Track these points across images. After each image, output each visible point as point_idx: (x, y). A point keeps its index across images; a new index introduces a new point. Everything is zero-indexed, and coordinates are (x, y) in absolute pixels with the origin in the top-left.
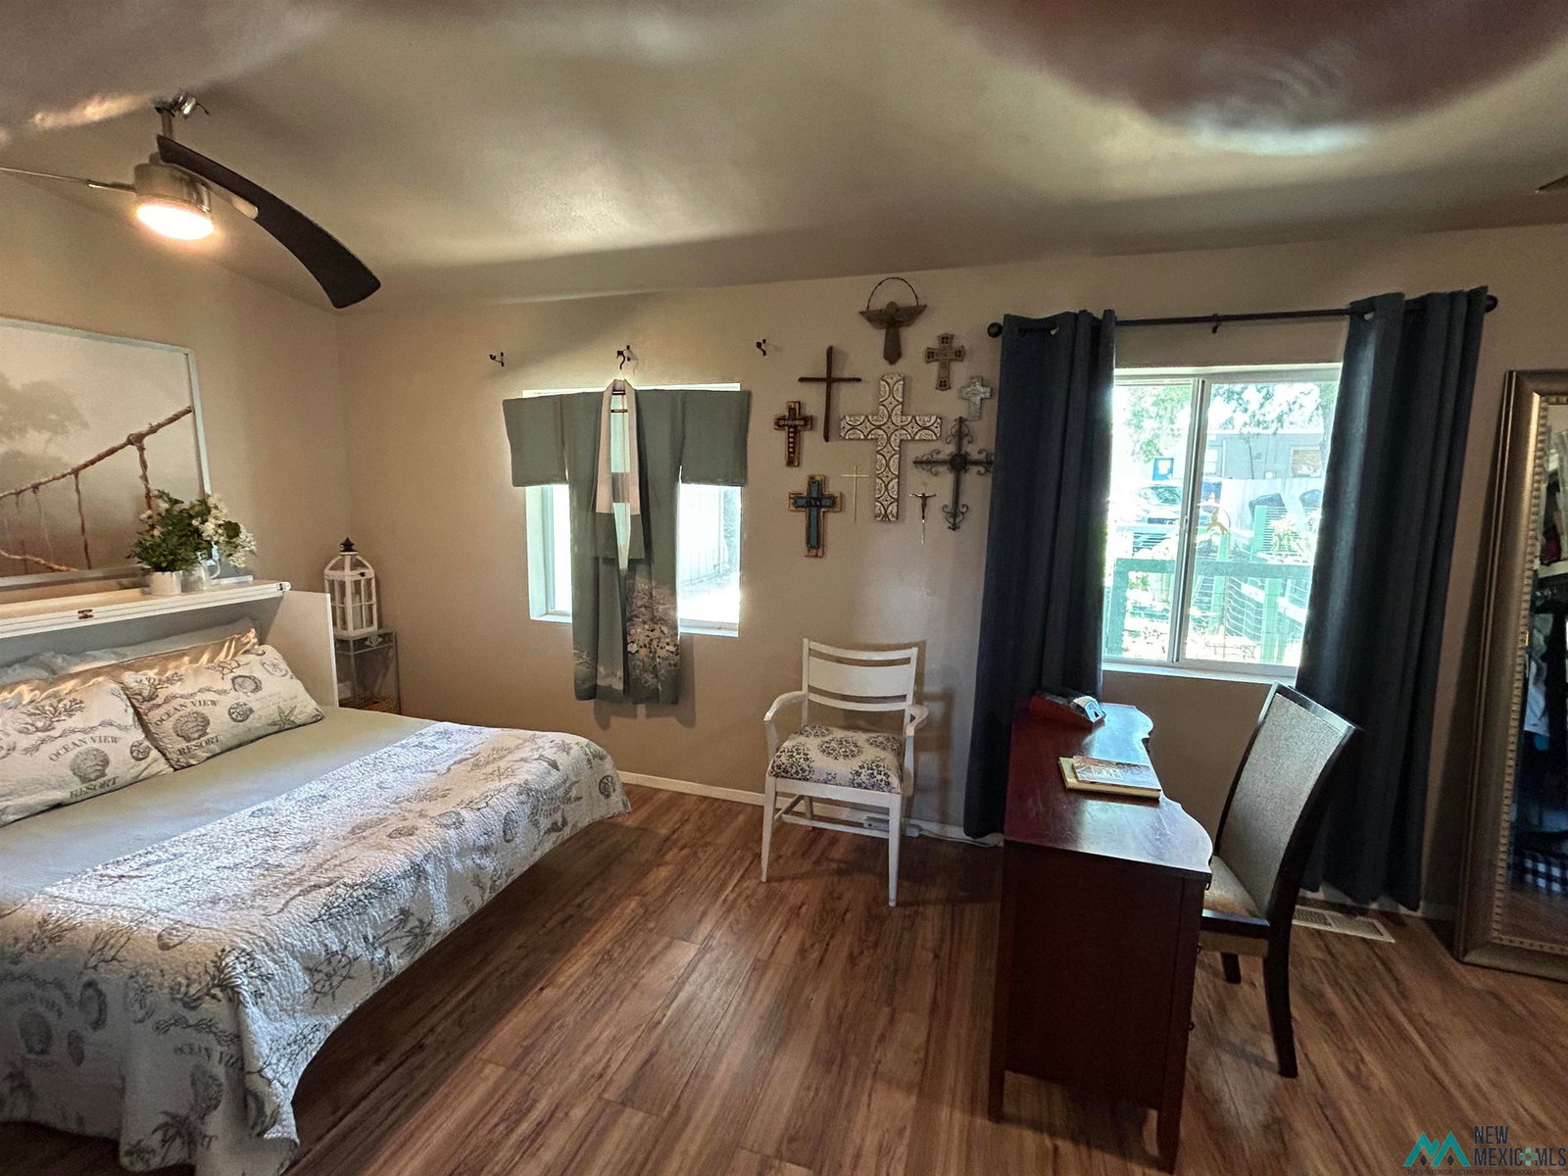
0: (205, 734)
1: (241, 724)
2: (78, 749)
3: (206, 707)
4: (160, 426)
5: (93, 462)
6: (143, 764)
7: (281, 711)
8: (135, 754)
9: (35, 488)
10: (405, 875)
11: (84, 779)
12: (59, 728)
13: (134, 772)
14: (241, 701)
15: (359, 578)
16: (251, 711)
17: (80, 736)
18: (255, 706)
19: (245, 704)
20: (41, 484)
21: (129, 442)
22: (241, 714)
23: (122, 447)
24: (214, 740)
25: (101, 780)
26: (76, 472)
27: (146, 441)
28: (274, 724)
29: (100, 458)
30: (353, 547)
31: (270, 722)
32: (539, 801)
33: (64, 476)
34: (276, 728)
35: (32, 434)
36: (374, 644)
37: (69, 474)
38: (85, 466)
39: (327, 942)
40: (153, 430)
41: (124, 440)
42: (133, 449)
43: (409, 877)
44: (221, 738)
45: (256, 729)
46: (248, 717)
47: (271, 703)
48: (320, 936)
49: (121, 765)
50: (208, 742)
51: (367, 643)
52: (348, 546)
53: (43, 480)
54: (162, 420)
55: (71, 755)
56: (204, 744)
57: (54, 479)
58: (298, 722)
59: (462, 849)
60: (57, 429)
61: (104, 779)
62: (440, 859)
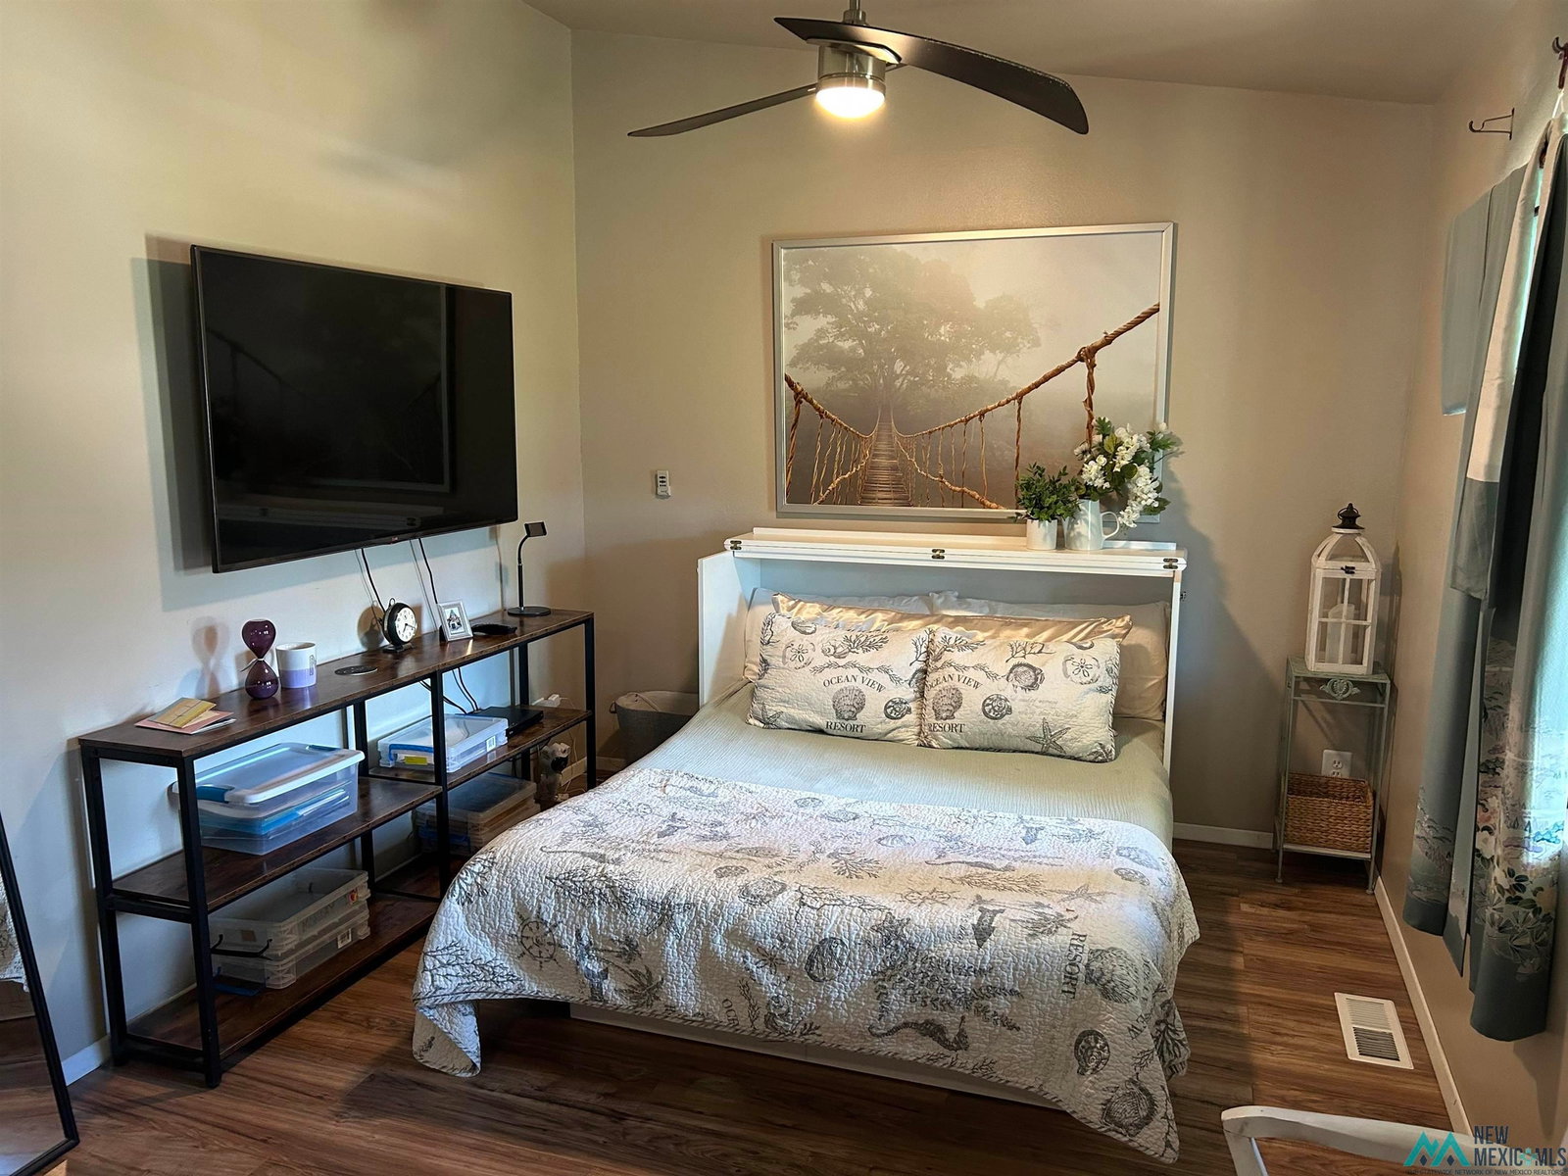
0: (952, 717)
1: (992, 721)
2: (847, 684)
3: (967, 687)
4: (1118, 334)
5: (1037, 385)
6: (892, 724)
7: (1046, 727)
8: (889, 711)
9: (982, 414)
10: (650, 905)
11: (839, 715)
12: (851, 657)
13: (880, 729)
14: (1004, 694)
15: (1342, 575)
16: (1010, 710)
17: (855, 672)
18: (1016, 706)
19: (1006, 700)
20: (987, 410)
21: (1080, 358)
22: (996, 709)
23: (1070, 365)
24: (958, 728)
25: (851, 722)
26: (1020, 397)
27: (1099, 356)
28: (1033, 738)
29: (1046, 379)
30: (1358, 522)
31: (1028, 734)
32: (904, 963)
33: (1008, 402)
34: (1038, 747)
35: (988, 355)
36: (1340, 695)
37: (1014, 399)
38: (1030, 389)
39: (543, 905)
40: (1108, 341)
41: (1074, 356)
42: (1082, 367)
43: (653, 911)
44: (965, 729)
45: (1009, 736)
46: (1002, 716)
47: (1038, 711)
48: (542, 895)
49: (872, 717)
50: (951, 728)
51: (1326, 688)
52: (1349, 519)
53: (989, 407)
54: (1121, 325)
55: (839, 687)
56: (947, 728)
57: (999, 405)
58: (1069, 751)
59: (735, 931)
60: (1010, 348)
61: (855, 722)
62: (700, 922)
